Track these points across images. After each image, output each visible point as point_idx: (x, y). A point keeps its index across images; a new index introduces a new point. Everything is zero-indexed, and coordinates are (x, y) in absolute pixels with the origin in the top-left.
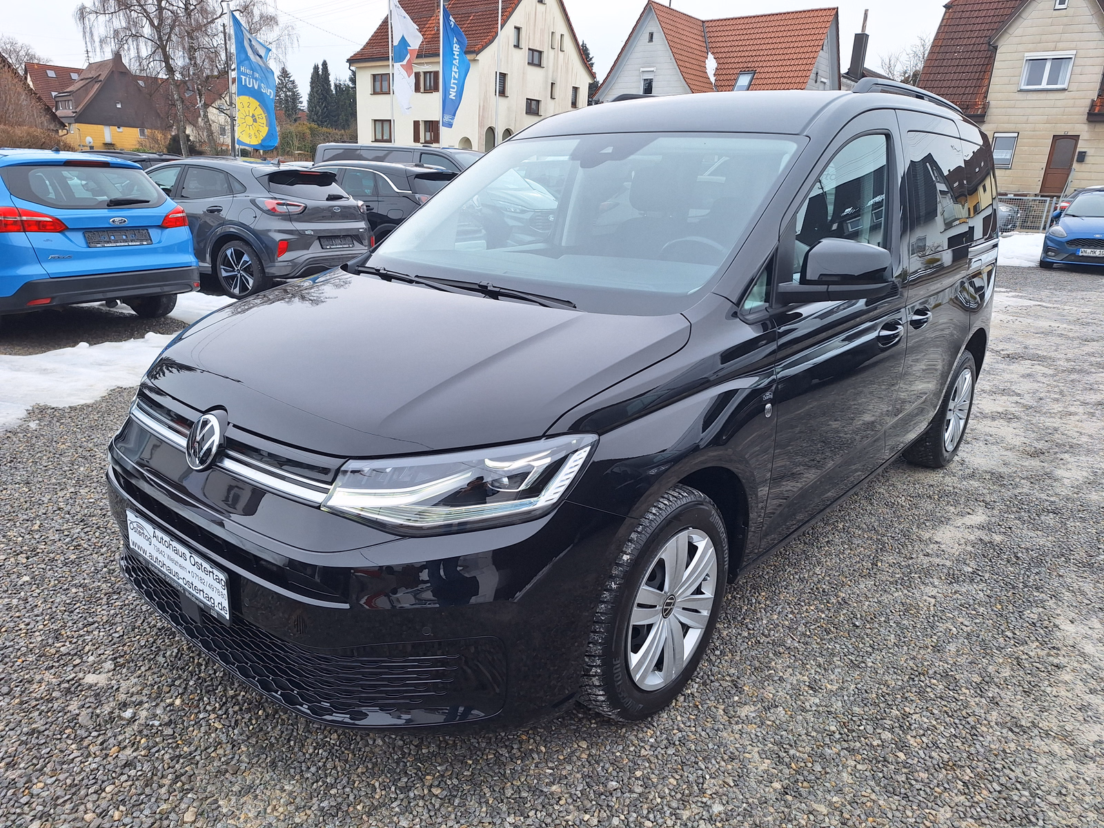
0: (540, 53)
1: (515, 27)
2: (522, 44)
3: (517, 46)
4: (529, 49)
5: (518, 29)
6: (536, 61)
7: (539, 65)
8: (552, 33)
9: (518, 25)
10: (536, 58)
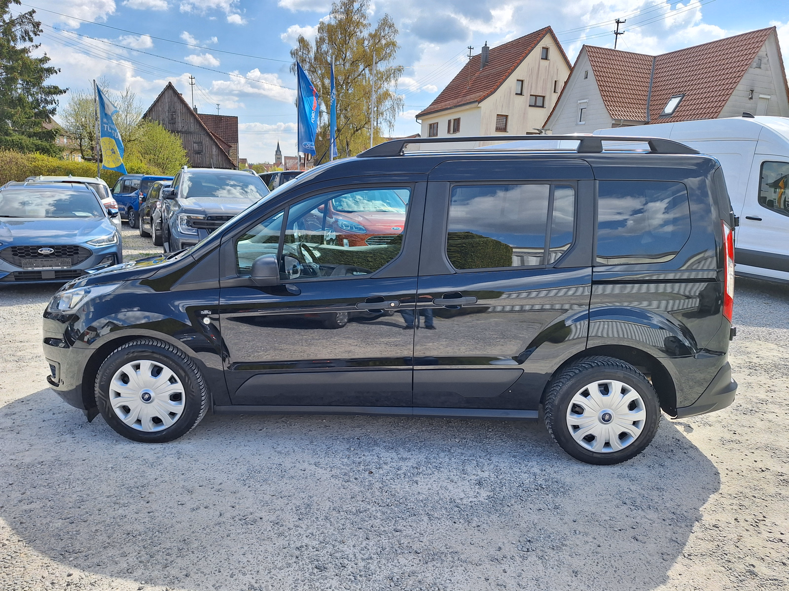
0: (544, 97)
1: (517, 80)
2: (524, 92)
3: (521, 94)
4: (531, 95)
5: (522, 81)
6: (539, 103)
7: (543, 107)
8: (556, 81)
9: (521, 79)
10: (538, 102)
